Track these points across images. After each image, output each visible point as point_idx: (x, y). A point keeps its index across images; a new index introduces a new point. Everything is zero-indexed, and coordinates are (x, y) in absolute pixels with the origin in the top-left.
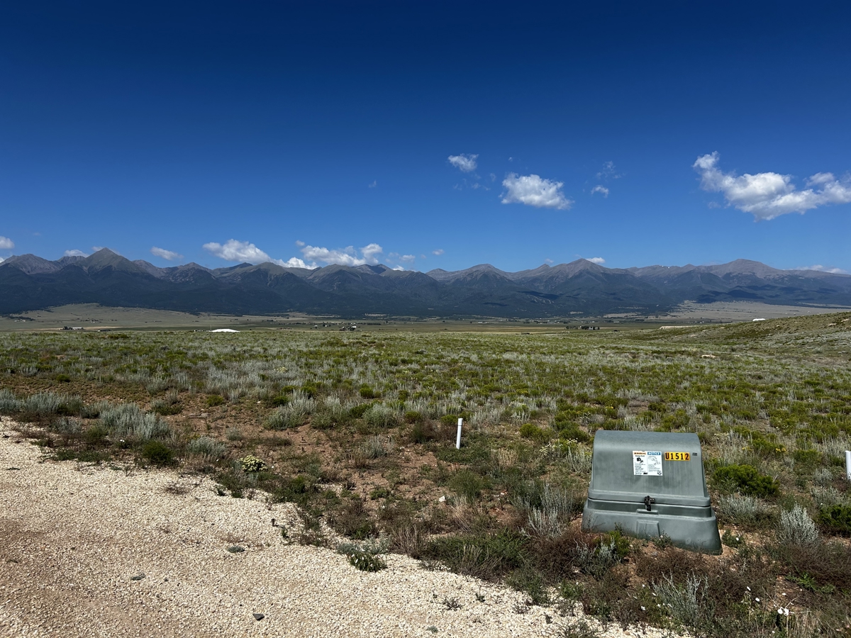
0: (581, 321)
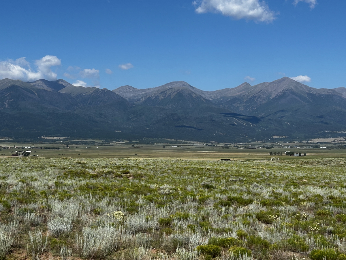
0: (285, 146)
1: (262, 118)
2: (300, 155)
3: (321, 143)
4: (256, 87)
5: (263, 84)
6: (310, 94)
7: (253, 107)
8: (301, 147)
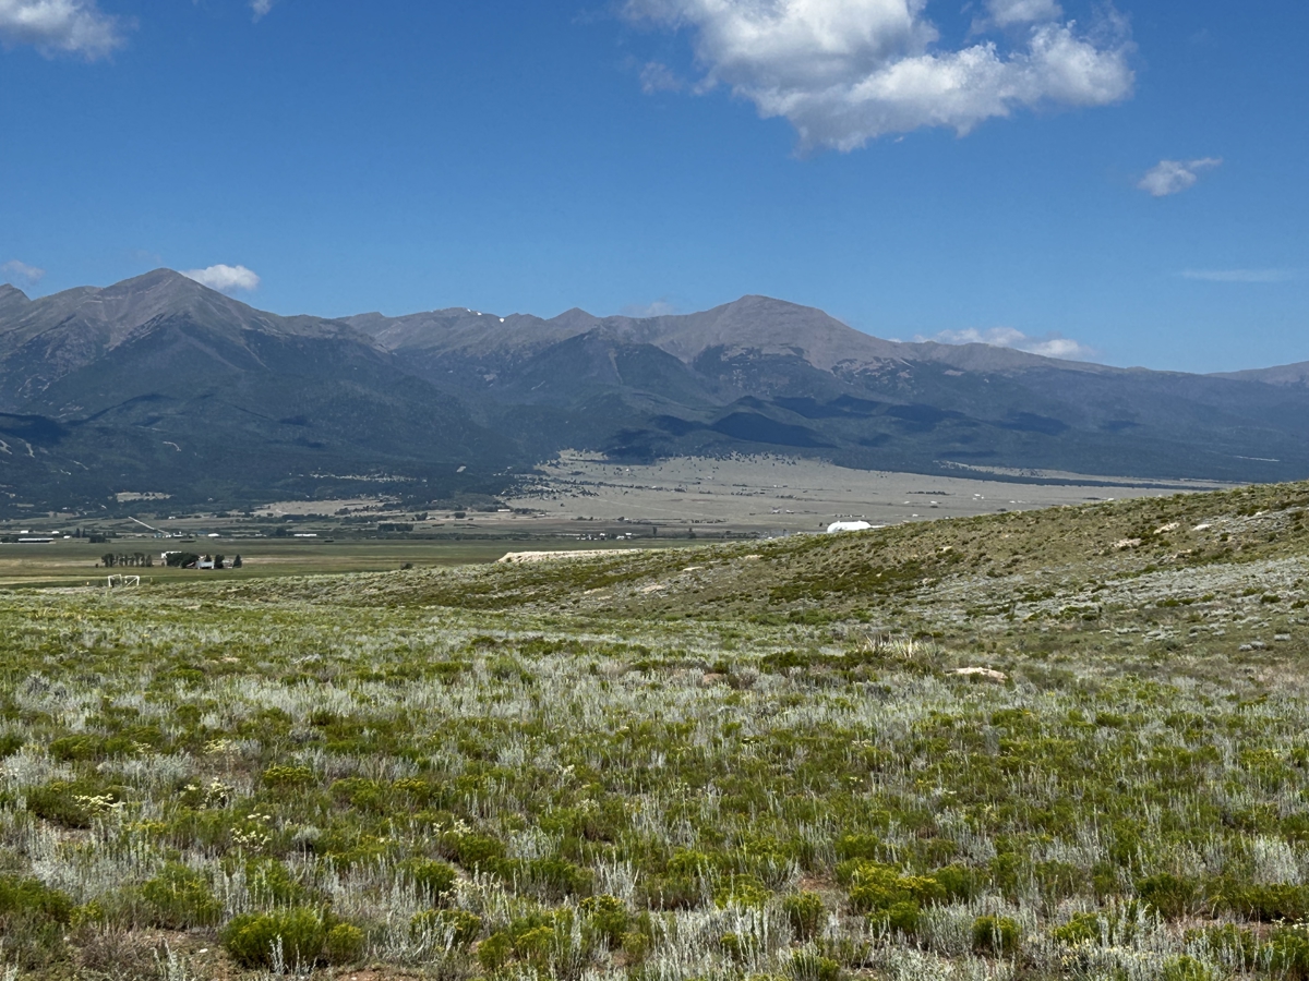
1: (74, 423)
2: (219, 565)
3: (298, 519)
4: (47, 303)
5: (79, 291)
6: (255, 336)
7: (36, 382)
8: (224, 533)
